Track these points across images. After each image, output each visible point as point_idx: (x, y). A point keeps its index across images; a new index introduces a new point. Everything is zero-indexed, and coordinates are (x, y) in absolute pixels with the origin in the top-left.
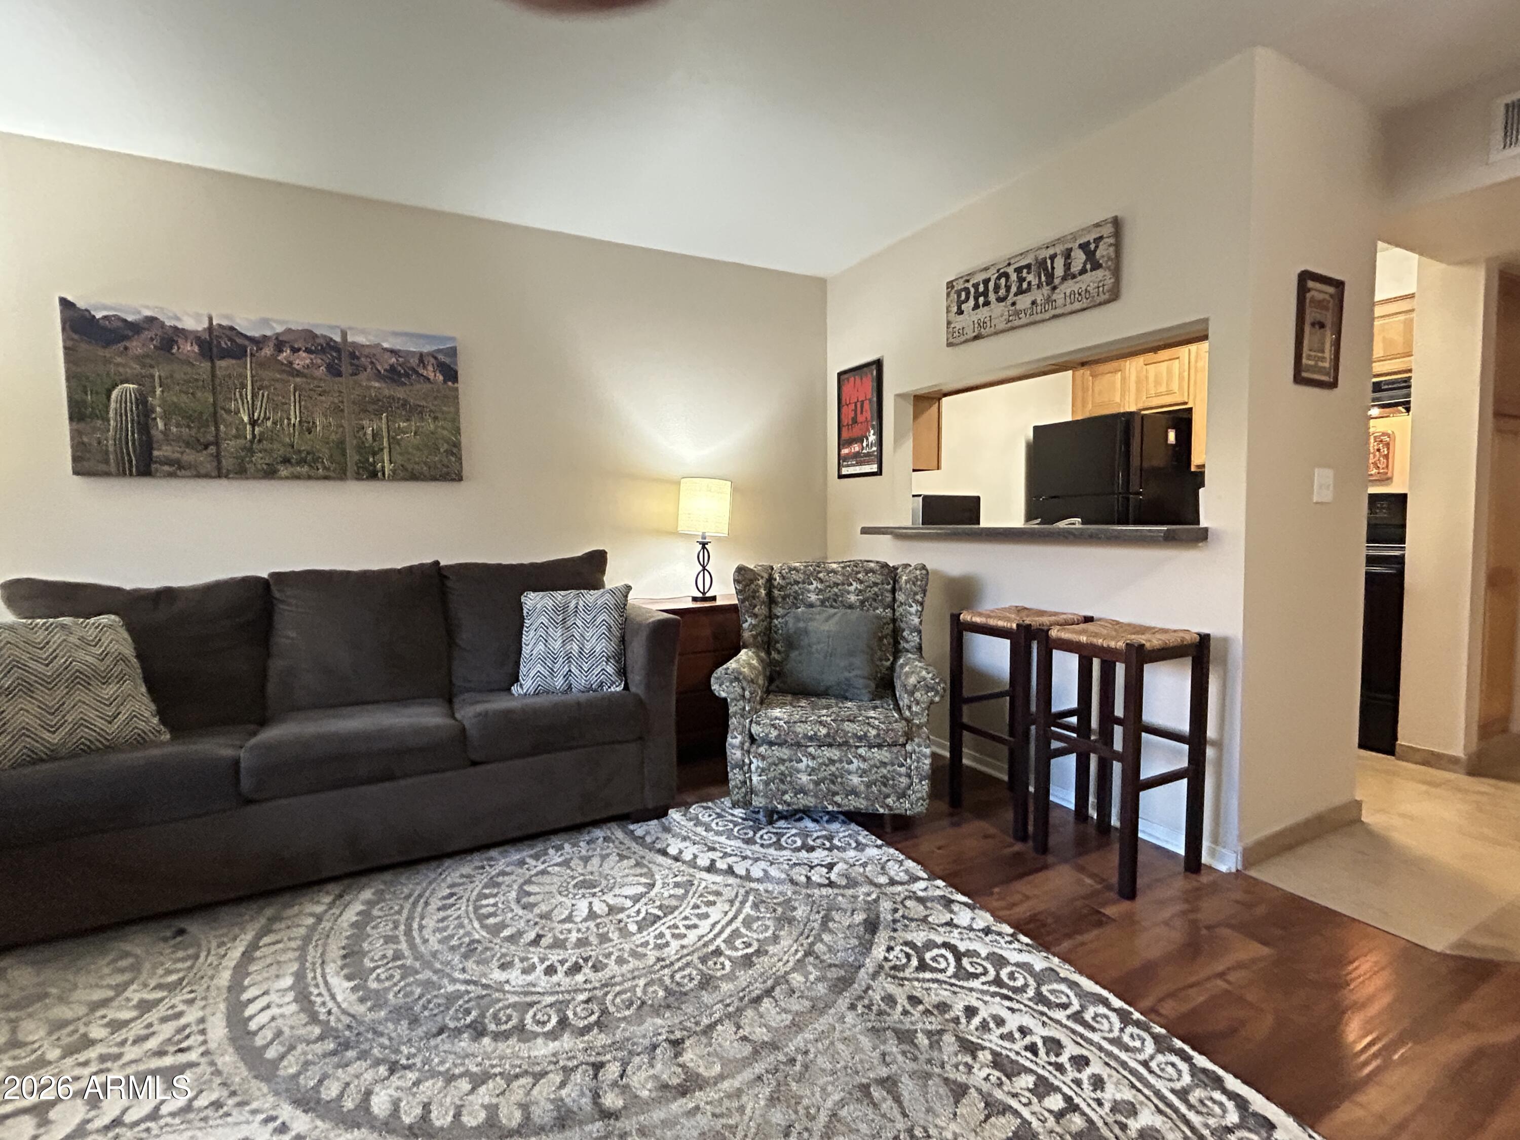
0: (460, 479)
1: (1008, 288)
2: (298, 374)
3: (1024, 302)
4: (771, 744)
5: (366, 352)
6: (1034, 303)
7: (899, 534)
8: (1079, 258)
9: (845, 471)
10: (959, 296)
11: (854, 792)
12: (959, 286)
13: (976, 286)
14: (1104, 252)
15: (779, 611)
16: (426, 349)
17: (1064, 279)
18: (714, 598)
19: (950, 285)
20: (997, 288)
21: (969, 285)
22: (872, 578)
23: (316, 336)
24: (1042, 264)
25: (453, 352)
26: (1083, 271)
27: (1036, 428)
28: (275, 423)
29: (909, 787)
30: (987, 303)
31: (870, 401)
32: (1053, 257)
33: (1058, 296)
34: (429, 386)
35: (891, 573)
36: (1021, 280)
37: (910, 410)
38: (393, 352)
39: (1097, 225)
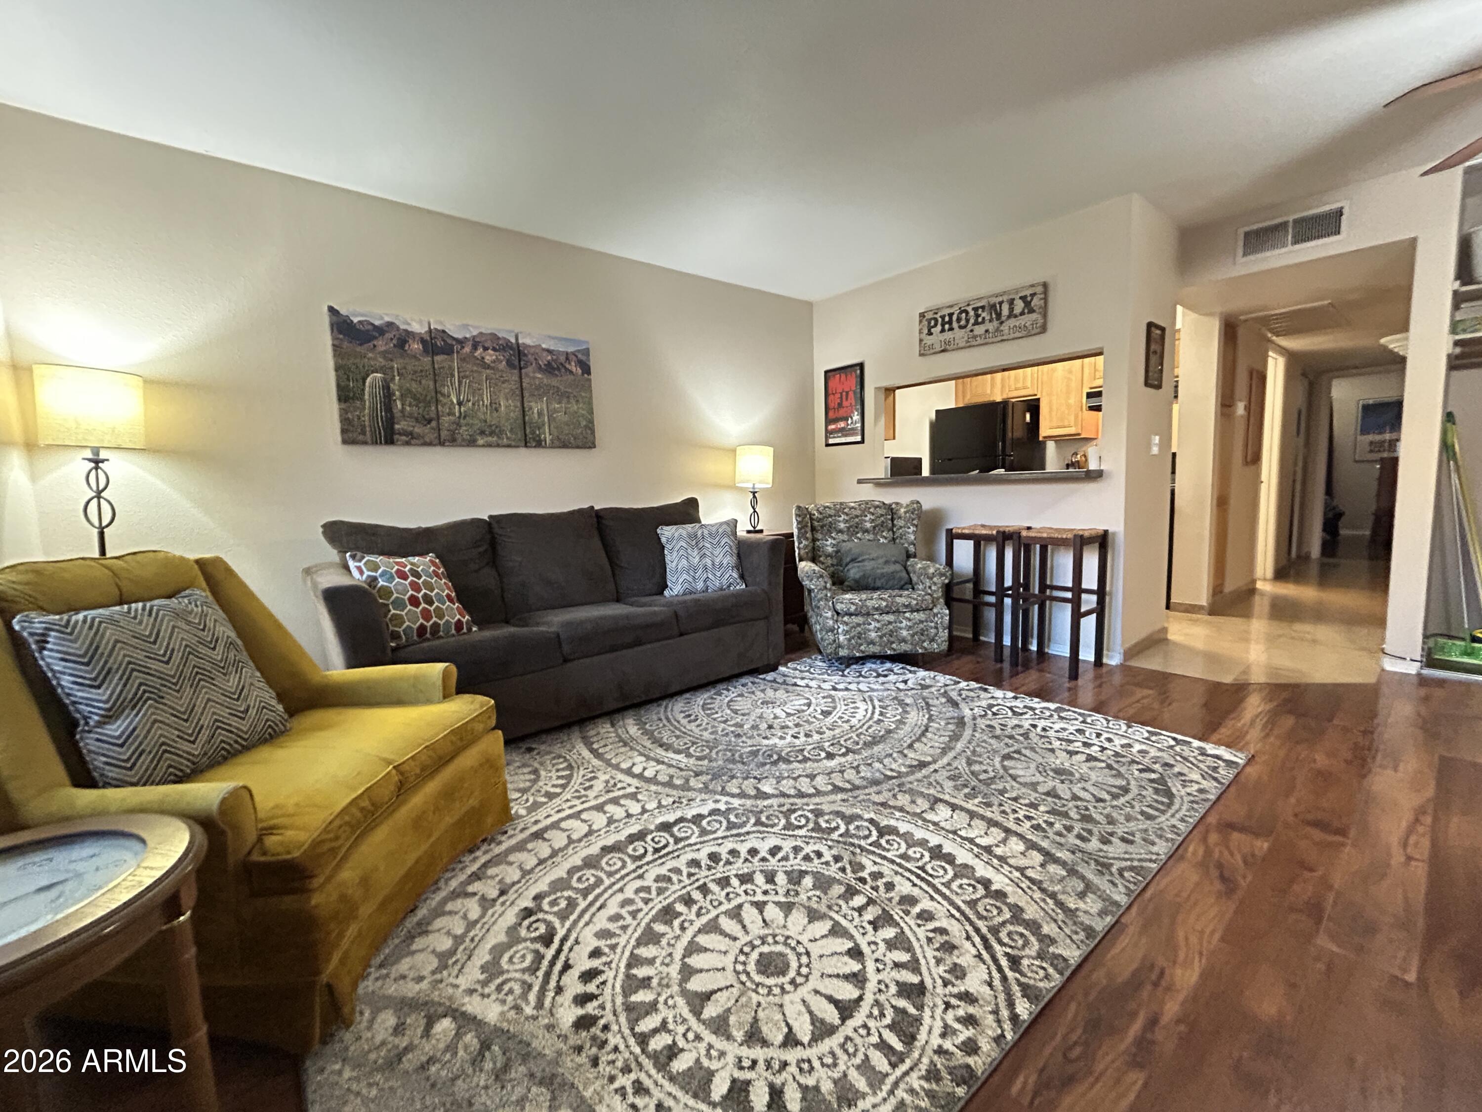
0: (593, 446)
1: (967, 321)
2: (488, 367)
3: (979, 330)
5: (532, 350)
6: (987, 331)
7: (878, 483)
8: (1019, 306)
9: (831, 441)
10: (929, 323)
11: (904, 640)
12: (929, 315)
13: (943, 317)
14: (1036, 302)
15: (819, 536)
16: (571, 349)
17: (1009, 317)
18: (761, 531)
19: (922, 315)
20: (959, 320)
21: (938, 316)
22: (880, 511)
23: (499, 338)
24: (993, 307)
25: (587, 352)
26: (1022, 314)
27: (937, 412)
28: (473, 404)
29: (936, 635)
30: (951, 329)
31: (855, 392)
32: (1001, 303)
33: (1005, 328)
34: (571, 377)
35: (891, 511)
36: (978, 316)
37: (883, 397)
38: (549, 351)
39: (1032, 286)
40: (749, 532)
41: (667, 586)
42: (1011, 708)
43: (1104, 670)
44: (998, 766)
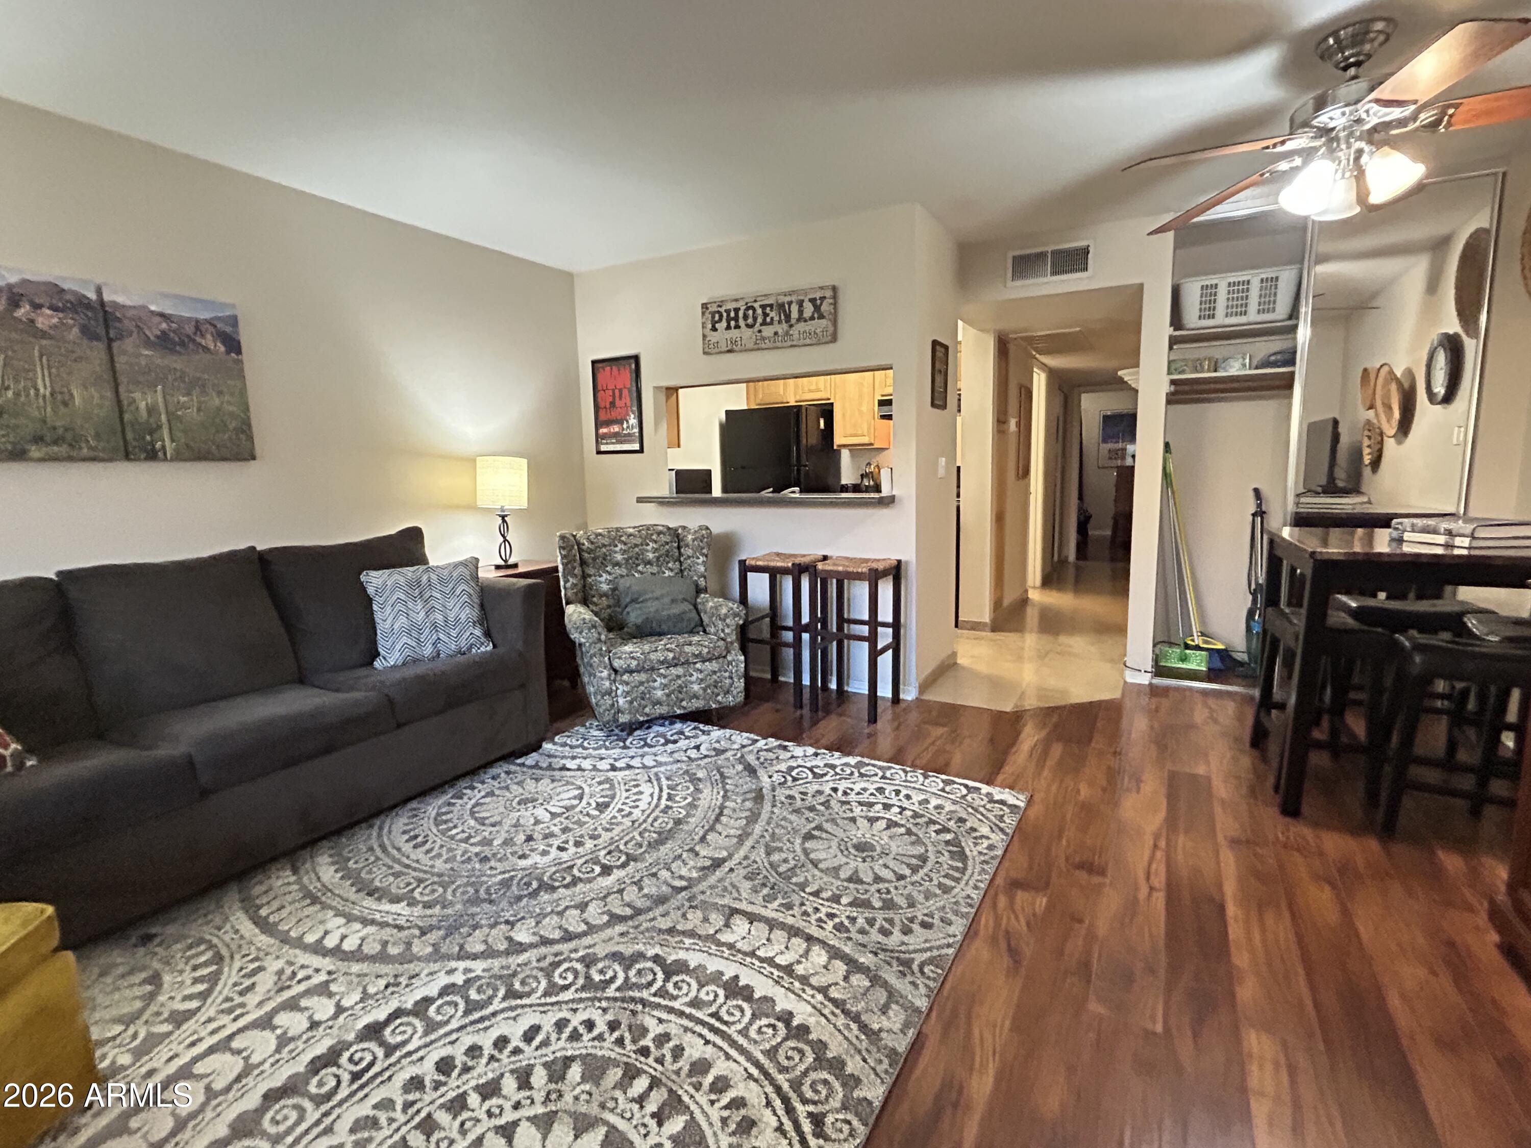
0: (254, 458)
1: (755, 319)
2: (44, 335)
3: (768, 331)
4: (631, 672)
5: (130, 313)
6: (776, 333)
7: (662, 502)
8: (809, 309)
9: (603, 448)
10: (713, 317)
11: (696, 696)
12: (713, 308)
13: (728, 312)
14: (825, 307)
15: (591, 571)
16: (204, 315)
17: (799, 320)
18: (515, 566)
19: (705, 306)
20: (746, 317)
21: (722, 310)
22: (663, 538)
23: (63, 290)
24: (781, 306)
25: (234, 321)
26: (812, 318)
27: (728, 413)
28: (17, 395)
29: (731, 685)
30: (737, 327)
31: (630, 391)
32: (790, 303)
33: (794, 331)
34: (208, 356)
35: (676, 535)
36: (765, 315)
37: (664, 398)
38: (162, 315)
39: (822, 288)
40: (498, 567)
41: (378, 654)
42: (811, 769)
43: (902, 705)
44: (798, 848)
